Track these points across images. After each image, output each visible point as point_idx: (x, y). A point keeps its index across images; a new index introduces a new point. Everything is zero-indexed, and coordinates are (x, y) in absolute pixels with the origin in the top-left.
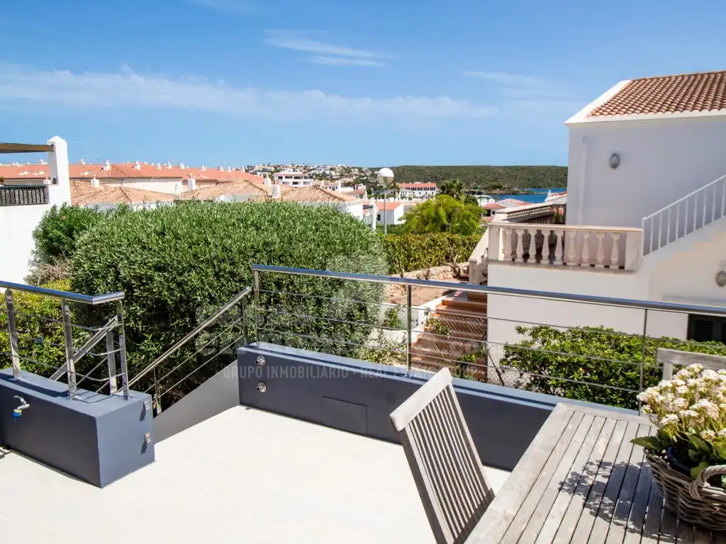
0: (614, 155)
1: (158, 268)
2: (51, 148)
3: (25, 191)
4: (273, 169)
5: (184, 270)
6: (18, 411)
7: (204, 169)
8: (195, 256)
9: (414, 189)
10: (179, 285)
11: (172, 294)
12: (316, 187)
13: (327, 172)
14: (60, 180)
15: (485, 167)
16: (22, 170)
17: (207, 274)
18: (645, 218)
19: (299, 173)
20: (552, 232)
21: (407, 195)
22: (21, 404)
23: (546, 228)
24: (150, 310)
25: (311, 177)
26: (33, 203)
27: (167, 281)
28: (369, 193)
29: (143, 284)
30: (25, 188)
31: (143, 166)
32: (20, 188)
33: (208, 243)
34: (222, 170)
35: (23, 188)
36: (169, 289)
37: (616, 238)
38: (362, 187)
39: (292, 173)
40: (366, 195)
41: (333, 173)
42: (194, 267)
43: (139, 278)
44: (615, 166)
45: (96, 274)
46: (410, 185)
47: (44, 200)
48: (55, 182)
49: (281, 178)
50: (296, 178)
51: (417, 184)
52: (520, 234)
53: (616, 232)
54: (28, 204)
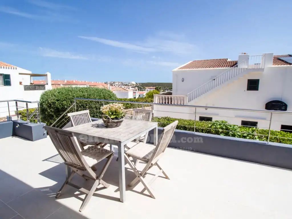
0: (183, 79)
1: (58, 100)
2: (46, 75)
3: (41, 87)
4: (113, 83)
5: (63, 101)
6: (17, 127)
7: (93, 82)
8: (66, 98)
9: (150, 89)
10: (62, 104)
11: (60, 106)
12: (121, 87)
13: (128, 84)
14: (49, 84)
15: (169, 83)
16: (42, 82)
17: (68, 101)
18: (188, 94)
19: (120, 84)
20: (171, 97)
21: (148, 90)
22: (18, 125)
23: (170, 96)
24: (55, 110)
25: (123, 85)
26: (41, 90)
27: (59, 103)
28: (138, 89)
29: (54, 104)
30: (39, 86)
31: (75, 81)
32: (38, 86)
33: (69, 95)
34: (98, 83)
35: (41, 86)
36: (60, 105)
37: (182, 98)
38: (137, 88)
39: (118, 84)
40: (138, 90)
41: (129, 84)
42: (66, 100)
43: (53, 103)
44: (183, 81)
45: (43, 102)
46: (149, 88)
47: (44, 89)
48: (47, 84)
49: (114, 85)
50: (119, 85)
51: (151, 87)
52: (164, 97)
53: (182, 97)
54: (40, 90)
